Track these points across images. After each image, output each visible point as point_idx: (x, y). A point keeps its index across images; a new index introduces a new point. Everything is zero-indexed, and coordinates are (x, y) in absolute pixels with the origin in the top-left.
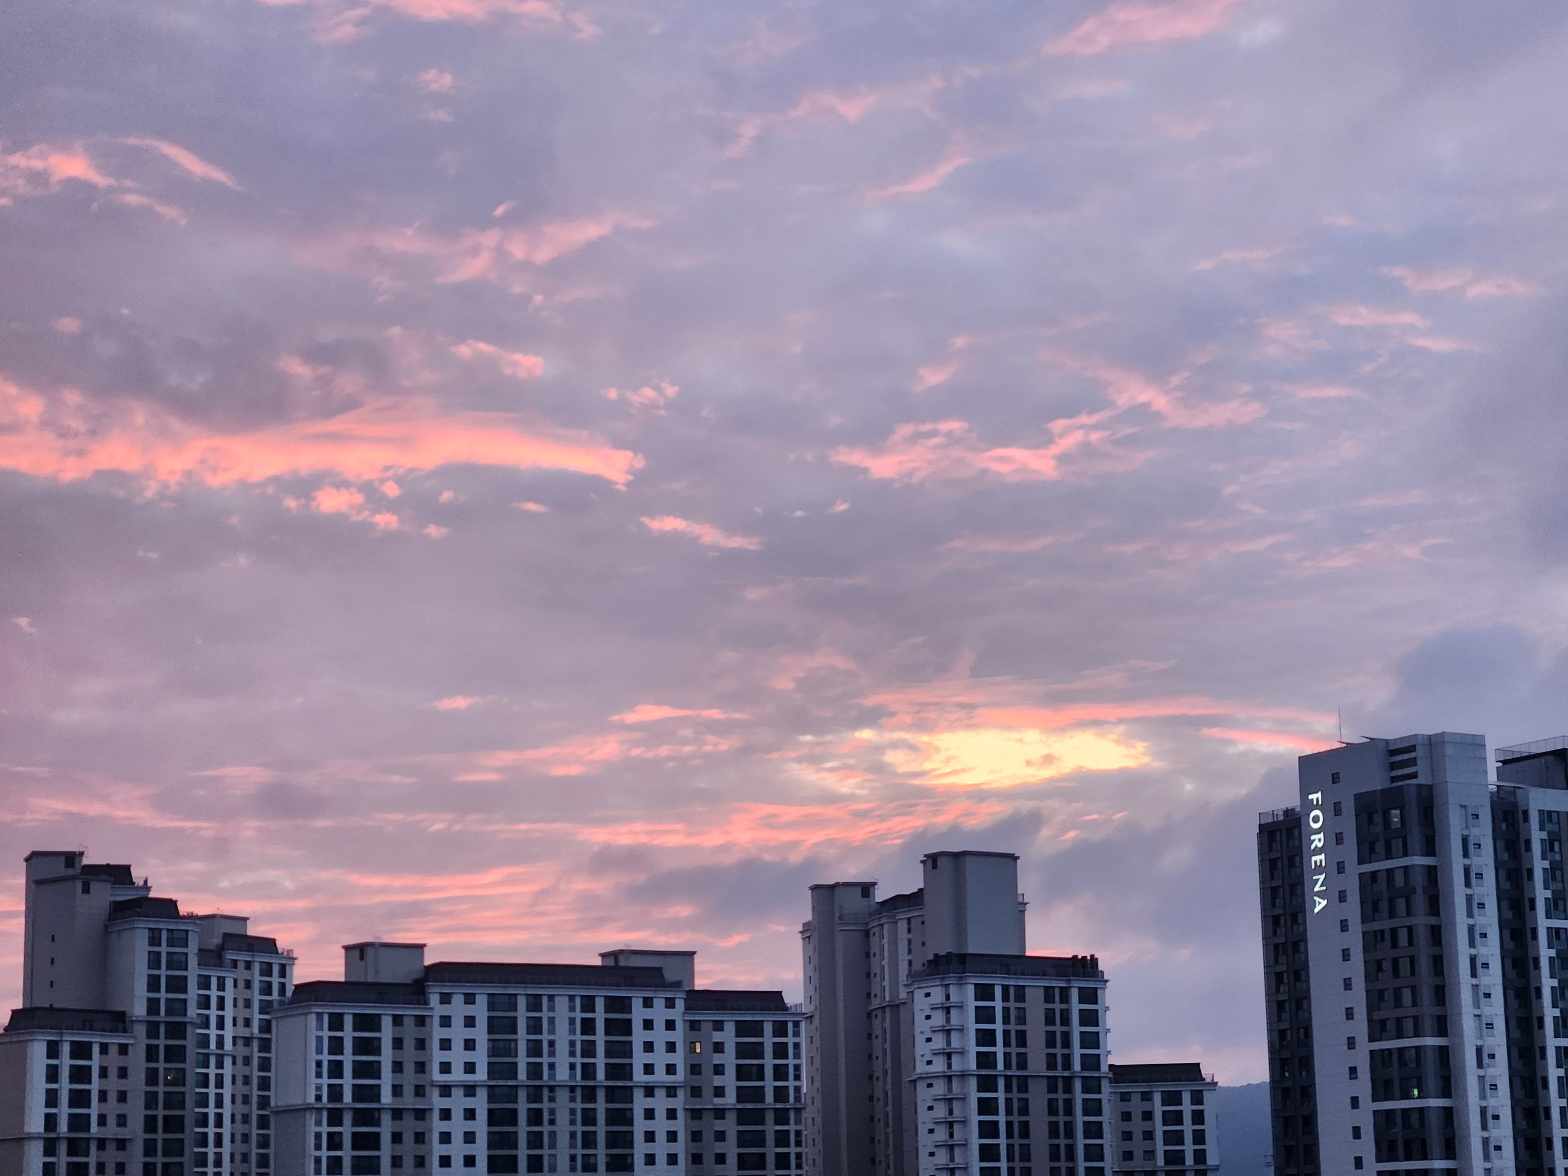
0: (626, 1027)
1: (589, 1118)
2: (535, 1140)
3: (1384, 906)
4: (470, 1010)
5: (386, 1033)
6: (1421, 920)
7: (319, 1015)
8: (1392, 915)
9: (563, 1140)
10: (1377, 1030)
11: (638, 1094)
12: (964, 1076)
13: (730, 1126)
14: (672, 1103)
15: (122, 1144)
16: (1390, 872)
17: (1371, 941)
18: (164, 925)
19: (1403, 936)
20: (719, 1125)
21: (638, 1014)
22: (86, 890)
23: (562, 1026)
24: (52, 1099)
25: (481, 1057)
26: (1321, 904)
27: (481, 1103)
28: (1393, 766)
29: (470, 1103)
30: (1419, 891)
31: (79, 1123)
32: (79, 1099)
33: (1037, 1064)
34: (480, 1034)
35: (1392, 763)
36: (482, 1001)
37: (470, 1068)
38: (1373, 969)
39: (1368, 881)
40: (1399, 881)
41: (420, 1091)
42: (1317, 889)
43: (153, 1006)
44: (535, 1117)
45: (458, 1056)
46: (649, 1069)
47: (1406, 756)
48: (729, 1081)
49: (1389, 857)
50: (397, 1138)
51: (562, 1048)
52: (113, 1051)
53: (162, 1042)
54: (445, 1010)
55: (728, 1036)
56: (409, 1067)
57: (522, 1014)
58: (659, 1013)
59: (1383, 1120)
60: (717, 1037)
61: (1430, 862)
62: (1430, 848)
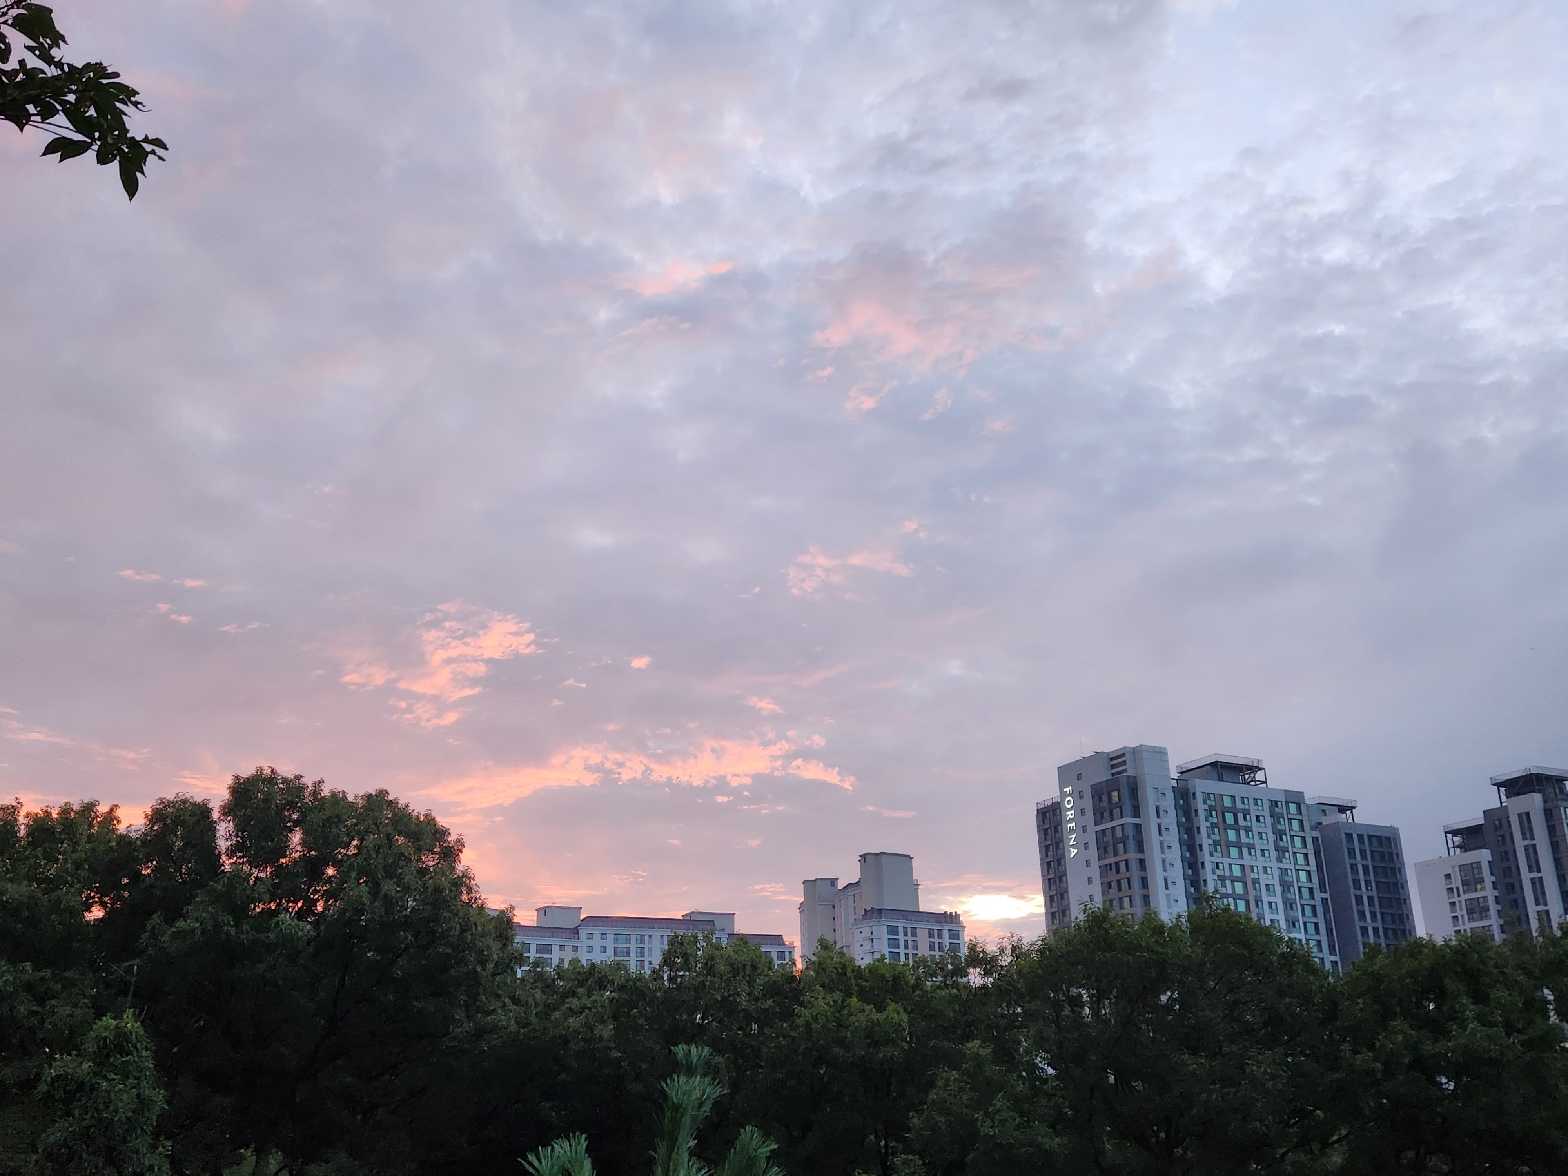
3: (1110, 849)
6: (1133, 856)
8: (1116, 854)
16: (1113, 829)
17: (1105, 870)
19: (1122, 866)
26: (1074, 852)
28: (1112, 767)
30: (1131, 837)
35: (1111, 765)
39: (1100, 836)
40: (1119, 834)
42: (1071, 843)
47: (1121, 760)
49: (1112, 820)
61: (1136, 821)
62: (1136, 813)
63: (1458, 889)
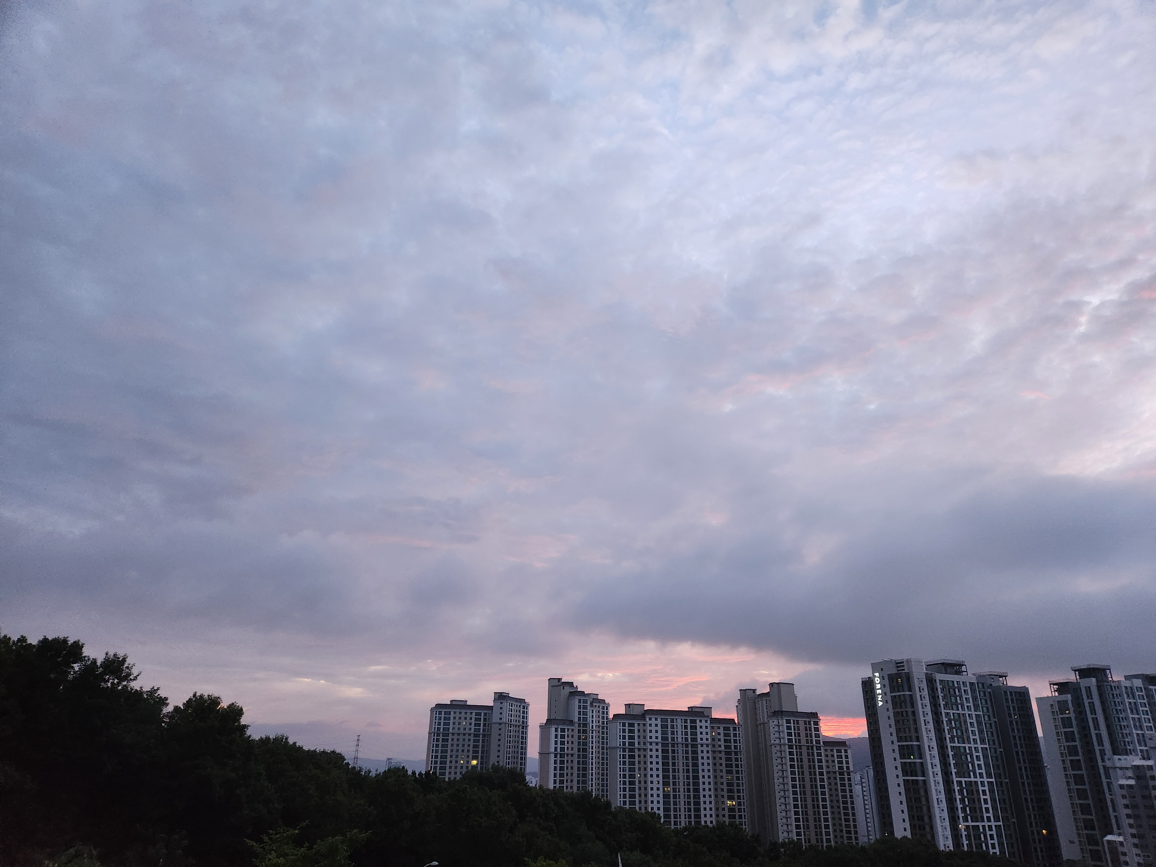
0: (696, 728)
1: (687, 752)
2: (674, 758)
3: (899, 705)
4: (656, 722)
5: (636, 728)
6: (910, 710)
7: (620, 723)
8: (901, 708)
9: (680, 758)
10: (900, 739)
11: (699, 746)
12: (784, 745)
13: (723, 755)
14: (708, 749)
15: (572, 755)
16: (899, 696)
17: (896, 714)
18: (582, 698)
19: (904, 713)
20: (720, 755)
21: (698, 724)
22: (563, 689)
23: (679, 727)
24: (556, 743)
25: (659, 735)
26: (880, 704)
27: (659, 747)
28: (898, 667)
29: (657, 747)
30: (908, 701)
31: (562, 749)
32: (563, 743)
33: (803, 742)
34: (659, 728)
35: (897, 666)
36: (659, 720)
37: (657, 738)
38: (897, 722)
39: (893, 698)
40: (902, 698)
41: (645, 744)
42: (879, 699)
43: (579, 719)
44: (673, 752)
45: (654, 734)
46: (702, 739)
47: (901, 664)
48: (722, 743)
49: (899, 691)
50: (639, 756)
51: (679, 733)
52: (570, 730)
53: (581, 728)
54: (650, 722)
55: (721, 731)
56: (642, 737)
57: (669, 724)
58: (703, 724)
59: (903, 765)
60: (719, 731)
61: (910, 693)
62: (910, 690)
63: (1057, 712)
